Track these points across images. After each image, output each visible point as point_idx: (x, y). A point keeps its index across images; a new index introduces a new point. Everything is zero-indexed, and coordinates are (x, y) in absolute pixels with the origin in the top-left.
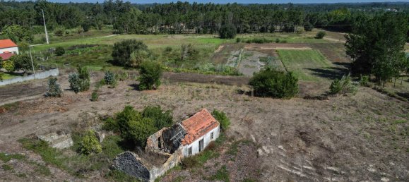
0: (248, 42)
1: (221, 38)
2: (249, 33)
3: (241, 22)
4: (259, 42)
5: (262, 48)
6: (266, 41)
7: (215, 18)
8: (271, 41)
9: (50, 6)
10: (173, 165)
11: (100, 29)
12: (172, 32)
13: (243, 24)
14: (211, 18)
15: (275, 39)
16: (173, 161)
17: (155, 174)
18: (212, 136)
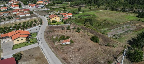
16: (59, 44)
17: (56, 44)
18: (68, 43)
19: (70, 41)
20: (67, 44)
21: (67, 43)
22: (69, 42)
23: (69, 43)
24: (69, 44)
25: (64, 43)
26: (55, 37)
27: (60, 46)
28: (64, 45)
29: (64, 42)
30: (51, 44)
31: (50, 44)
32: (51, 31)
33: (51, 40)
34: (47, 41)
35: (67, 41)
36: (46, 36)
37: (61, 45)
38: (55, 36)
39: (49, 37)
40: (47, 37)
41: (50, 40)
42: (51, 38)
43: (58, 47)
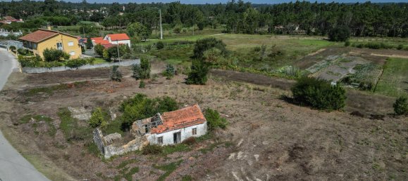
0: (360, 47)
1: (329, 40)
2: (371, 36)
3: (362, 24)
4: (374, 47)
5: (372, 54)
6: (383, 47)
7: (328, 19)
8: (391, 48)
9: (178, 7)
10: (136, 148)
11: (215, 28)
12: (280, 33)
13: (365, 26)
14: (323, 19)
15: (397, 45)
16: (135, 145)
17: (110, 152)
18: (194, 131)
19: (203, 117)
20: (191, 141)
21: (186, 133)
22: (198, 121)
23: (201, 129)
24: (201, 139)
25: (168, 137)
26: (82, 115)
27: (145, 158)
28: (170, 148)
29: (170, 124)
30: (67, 158)
31: (54, 158)
32: (43, 90)
33: (60, 135)
34: (26, 145)
35: (188, 120)
36: (15, 114)
37: (152, 150)
38: (83, 110)
39: (38, 118)
40: (27, 119)
41: (52, 135)
42: (57, 123)
43: (135, 170)
